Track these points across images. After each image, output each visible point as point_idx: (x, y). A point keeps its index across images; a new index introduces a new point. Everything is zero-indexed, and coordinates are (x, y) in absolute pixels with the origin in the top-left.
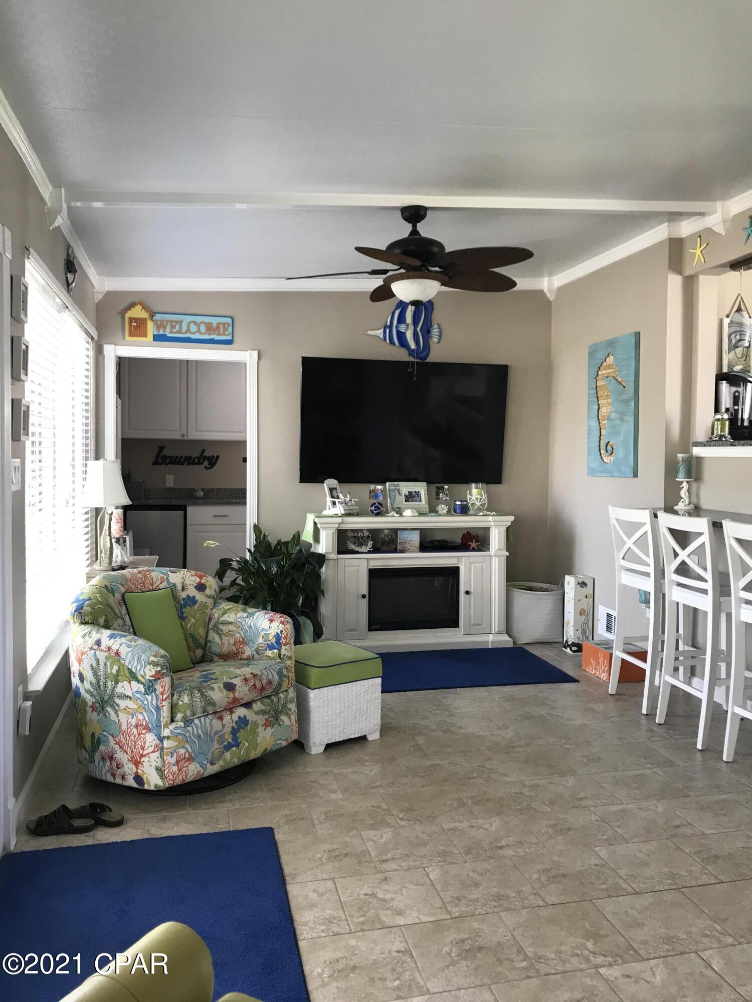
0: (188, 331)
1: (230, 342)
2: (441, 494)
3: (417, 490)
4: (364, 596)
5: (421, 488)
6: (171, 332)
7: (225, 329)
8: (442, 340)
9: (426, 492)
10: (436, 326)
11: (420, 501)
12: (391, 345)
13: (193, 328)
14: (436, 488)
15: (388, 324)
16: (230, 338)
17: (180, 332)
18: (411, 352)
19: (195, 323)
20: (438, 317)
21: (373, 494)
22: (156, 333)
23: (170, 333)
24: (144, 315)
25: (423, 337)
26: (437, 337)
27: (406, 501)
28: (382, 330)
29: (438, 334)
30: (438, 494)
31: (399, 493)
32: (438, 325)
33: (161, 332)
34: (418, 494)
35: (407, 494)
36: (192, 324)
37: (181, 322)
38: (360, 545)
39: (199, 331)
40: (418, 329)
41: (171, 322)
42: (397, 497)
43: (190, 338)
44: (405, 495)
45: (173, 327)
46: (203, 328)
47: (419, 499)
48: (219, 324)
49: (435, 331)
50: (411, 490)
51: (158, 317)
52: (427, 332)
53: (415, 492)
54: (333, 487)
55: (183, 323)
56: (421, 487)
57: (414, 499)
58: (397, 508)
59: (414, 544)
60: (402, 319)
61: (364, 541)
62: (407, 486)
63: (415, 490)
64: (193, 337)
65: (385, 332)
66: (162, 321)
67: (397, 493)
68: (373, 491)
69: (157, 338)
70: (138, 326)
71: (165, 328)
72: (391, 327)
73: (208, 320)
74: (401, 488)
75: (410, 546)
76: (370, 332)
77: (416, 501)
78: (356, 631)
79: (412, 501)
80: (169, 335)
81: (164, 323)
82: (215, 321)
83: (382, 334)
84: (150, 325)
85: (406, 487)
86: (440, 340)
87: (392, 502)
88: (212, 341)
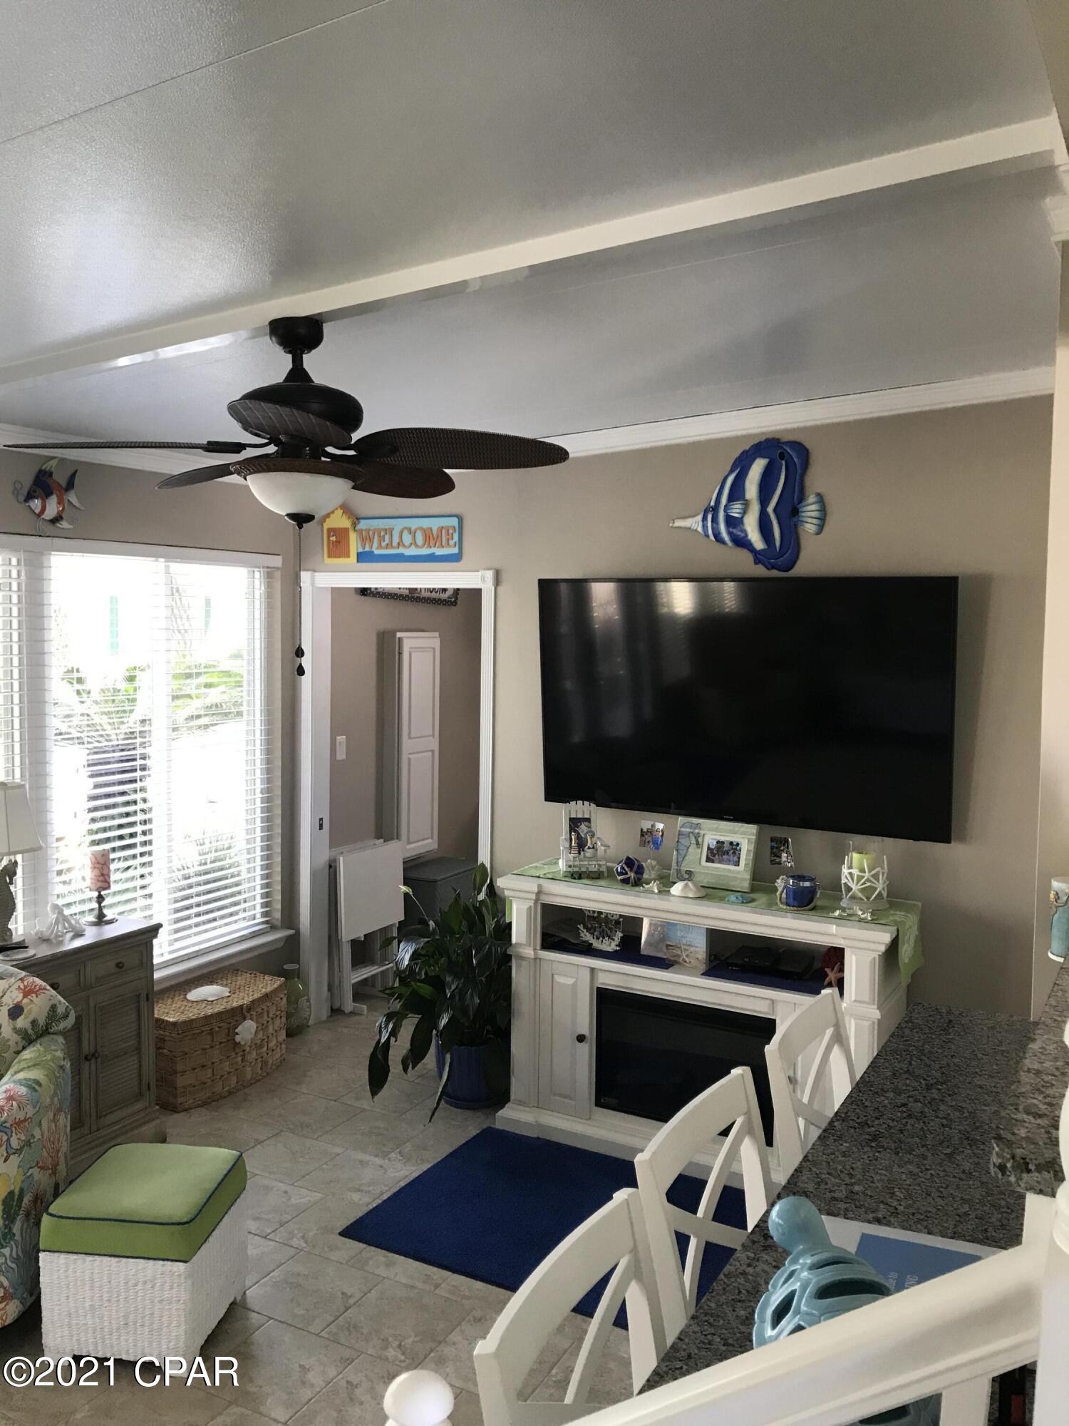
0: (401, 544)
1: (457, 558)
2: (784, 855)
3: (735, 839)
4: (581, 1038)
5: (744, 835)
6: (380, 546)
7: (450, 537)
8: (826, 529)
9: (752, 848)
10: (812, 499)
11: (737, 864)
12: (718, 545)
13: (407, 539)
14: (772, 840)
15: (712, 504)
16: (456, 550)
17: (389, 546)
18: (758, 557)
19: (409, 530)
20: (818, 480)
21: (648, 838)
22: (361, 550)
23: (377, 548)
24: (345, 523)
25: (779, 523)
26: (815, 521)
27: (708, 860)
28: (700, 517)
29: (816, 514)
30: (775, 854)
31: (697, 843)
32: (818, 495)
33: (367, 549)
34: (735, 848)
35: (713, 845)
36: (405, 534)
37: (390, 531)
38: (603, 935)
39: (414, 543)
40: (770, 509)
41: (379, 531)
42: (690, 850)
43: (403, 554)
44: (709, 848)
45: (381, 539)
46: (420, 538)
47: (735, 859)
48: (441, 529)
49: (810, 510)
50: (722, 839)
51: (363, 525)
52: (790, 512)
53: (731, 843)
54: (580, 816)
55: (394, 532)
56: (744, 833)
57: (725, 857)
58: (687, 872)
59: (696, 952)
60: (737, 493)
61: (610, 929)
62: (716, 830)
63: (731, 839)
64: (408, 552)
65: (704, 519)
66: (368, 531)
67: (693, 841)
68: (650, 832)
69: (362, 557)
70: (338, 542)
71: (371, 541)
72: (715, 510)
73: (425, 523)
74: (702, 832)
75: (687, 956)
76: (679, 523)
77: (728, 862)
78: (571, 1099)
79: (720, 862)
80: (377, 552)
81: (371, 532)
82: (435, 524)
83: (701, 524)
84: (353, 537)
85: (714, 831)
86: (821, 528)
87: (680, 860)
88: (432, 558)
